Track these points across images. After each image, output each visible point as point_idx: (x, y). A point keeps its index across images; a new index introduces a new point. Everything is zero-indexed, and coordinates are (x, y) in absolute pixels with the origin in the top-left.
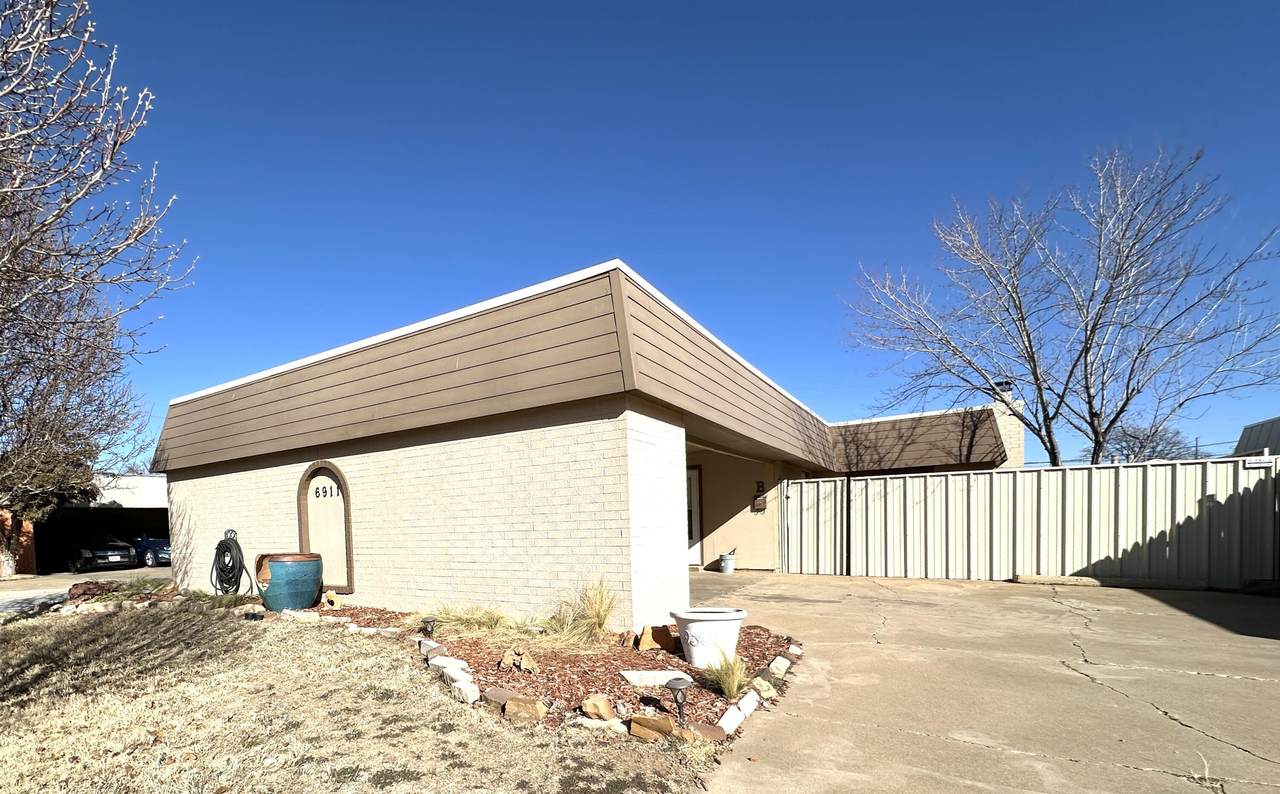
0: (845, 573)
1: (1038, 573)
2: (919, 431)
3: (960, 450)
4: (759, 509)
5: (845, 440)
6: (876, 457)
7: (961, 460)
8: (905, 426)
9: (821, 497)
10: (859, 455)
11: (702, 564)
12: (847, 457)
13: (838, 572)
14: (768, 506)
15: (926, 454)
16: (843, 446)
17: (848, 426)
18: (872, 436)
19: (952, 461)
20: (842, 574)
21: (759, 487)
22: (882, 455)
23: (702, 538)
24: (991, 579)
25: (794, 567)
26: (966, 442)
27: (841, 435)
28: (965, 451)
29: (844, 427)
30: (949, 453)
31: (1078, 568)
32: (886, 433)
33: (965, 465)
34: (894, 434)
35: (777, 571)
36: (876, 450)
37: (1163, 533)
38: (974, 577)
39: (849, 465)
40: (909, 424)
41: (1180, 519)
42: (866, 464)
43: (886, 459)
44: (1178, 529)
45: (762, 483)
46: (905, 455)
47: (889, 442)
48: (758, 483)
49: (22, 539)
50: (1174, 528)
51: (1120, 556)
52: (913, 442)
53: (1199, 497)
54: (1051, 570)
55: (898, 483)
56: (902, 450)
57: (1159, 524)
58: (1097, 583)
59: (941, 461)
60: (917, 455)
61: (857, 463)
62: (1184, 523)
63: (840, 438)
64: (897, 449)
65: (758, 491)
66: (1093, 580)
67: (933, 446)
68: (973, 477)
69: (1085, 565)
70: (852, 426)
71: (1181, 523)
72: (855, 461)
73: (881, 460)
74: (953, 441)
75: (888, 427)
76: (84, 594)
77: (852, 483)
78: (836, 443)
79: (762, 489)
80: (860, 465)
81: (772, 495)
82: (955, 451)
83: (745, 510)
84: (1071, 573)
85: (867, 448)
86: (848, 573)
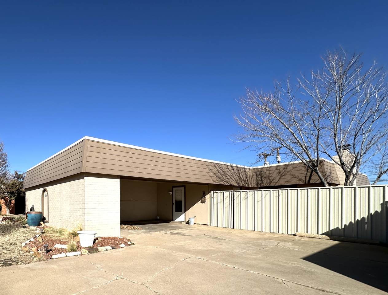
0: (232, 227)
1: (307, 233)
2: (288, 170)
3: (306, 178)
4: (203, 202)
5: (257, 175)
6: (268, 181)
7: (305, 182)
8: (282, 168)
9: (225, 198)
10: (262, 180)
11: (185, 221)
12: (257, 181)
13: (230, 227)
14: (206, 201)
15: (290, 180)
16: (256, 177)
17: (258, 169)
18: (267, 172)
19: (301, 183)
20: (231, 228)
21: (203, 193)
22: (271, 180)
23: (185, 211)
24: (288, 234)
25: (215, 224)
26: (309, 174)
27: (255, 172)
28: (308, 178)
29: (256, 169)
30: (300, 179)
31: (324, 231)
32: (273, 171)
33: (307, 184)
34: (277, 171)
35: (209, 225)
36: (269, 178)
37: (364, 218)
38: (280, 232)
39: (257, 184)
40: (284, 167)
41: (372, 212)
42: (264, 184)
43: (273, 182)
44: (371, 216)
45: (205, 192)
46: (281, 180)
47: (275, 175)
48: (203, 192)
49: (12, 205)
50: (369, 216)
51: (343, 227)
52: (285, 175)
53: (382, 202)
54: (312, 231)
55: (252, 193)
56: (280, 178)
57: (362, 214)
58: (328, 238)
59: (296, 183)
60: (286, 180)
61: (261, 184)
62: (374, 214)
63: (255, 173)
64: (278, 177)
65: (203, 195)
66: (328, 237)
67: (294, 176)
68: (280, 191)
69: (328, 230)
70: (260, 168)
71: (373, 214)
72: (260, 183)
73: (270, 183)
74: (302, 174)
75: (275, 168)
76: (4, 220)
77: (235, 193)
78: (253, 175)
79: (204, 194)
80: (262, 184)
81: (208, 197)
82: (304, 178)
83: (198, 202)
84: (322, 233)
85: (265, 177)
86: (233, 228)
